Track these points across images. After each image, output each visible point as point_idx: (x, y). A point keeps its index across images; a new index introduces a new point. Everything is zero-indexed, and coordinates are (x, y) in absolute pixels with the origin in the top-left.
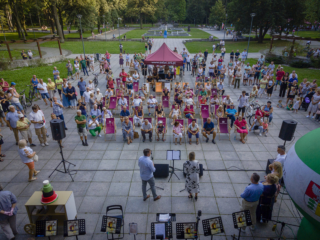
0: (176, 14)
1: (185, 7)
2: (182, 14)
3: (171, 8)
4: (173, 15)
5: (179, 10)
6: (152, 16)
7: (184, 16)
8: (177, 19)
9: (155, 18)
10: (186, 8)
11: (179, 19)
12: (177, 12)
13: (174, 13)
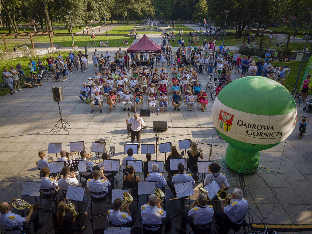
0: (162, 11)
1: (170, 4)
2: (168, 11)
3: (157, 5)
4: (159, 11)
5: (165, 7)
6: (138, 12)
7: (170, 12)
8: (163, 16)
9: (141, 15)
10: (172, 5)
11: (165, 16)
12: (163, 9)
13: (160, 10)
